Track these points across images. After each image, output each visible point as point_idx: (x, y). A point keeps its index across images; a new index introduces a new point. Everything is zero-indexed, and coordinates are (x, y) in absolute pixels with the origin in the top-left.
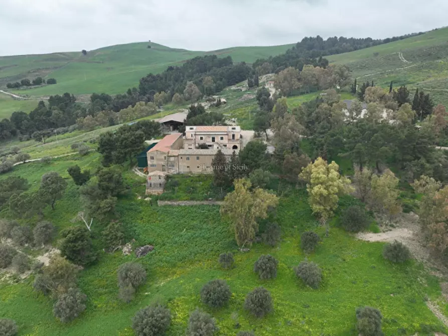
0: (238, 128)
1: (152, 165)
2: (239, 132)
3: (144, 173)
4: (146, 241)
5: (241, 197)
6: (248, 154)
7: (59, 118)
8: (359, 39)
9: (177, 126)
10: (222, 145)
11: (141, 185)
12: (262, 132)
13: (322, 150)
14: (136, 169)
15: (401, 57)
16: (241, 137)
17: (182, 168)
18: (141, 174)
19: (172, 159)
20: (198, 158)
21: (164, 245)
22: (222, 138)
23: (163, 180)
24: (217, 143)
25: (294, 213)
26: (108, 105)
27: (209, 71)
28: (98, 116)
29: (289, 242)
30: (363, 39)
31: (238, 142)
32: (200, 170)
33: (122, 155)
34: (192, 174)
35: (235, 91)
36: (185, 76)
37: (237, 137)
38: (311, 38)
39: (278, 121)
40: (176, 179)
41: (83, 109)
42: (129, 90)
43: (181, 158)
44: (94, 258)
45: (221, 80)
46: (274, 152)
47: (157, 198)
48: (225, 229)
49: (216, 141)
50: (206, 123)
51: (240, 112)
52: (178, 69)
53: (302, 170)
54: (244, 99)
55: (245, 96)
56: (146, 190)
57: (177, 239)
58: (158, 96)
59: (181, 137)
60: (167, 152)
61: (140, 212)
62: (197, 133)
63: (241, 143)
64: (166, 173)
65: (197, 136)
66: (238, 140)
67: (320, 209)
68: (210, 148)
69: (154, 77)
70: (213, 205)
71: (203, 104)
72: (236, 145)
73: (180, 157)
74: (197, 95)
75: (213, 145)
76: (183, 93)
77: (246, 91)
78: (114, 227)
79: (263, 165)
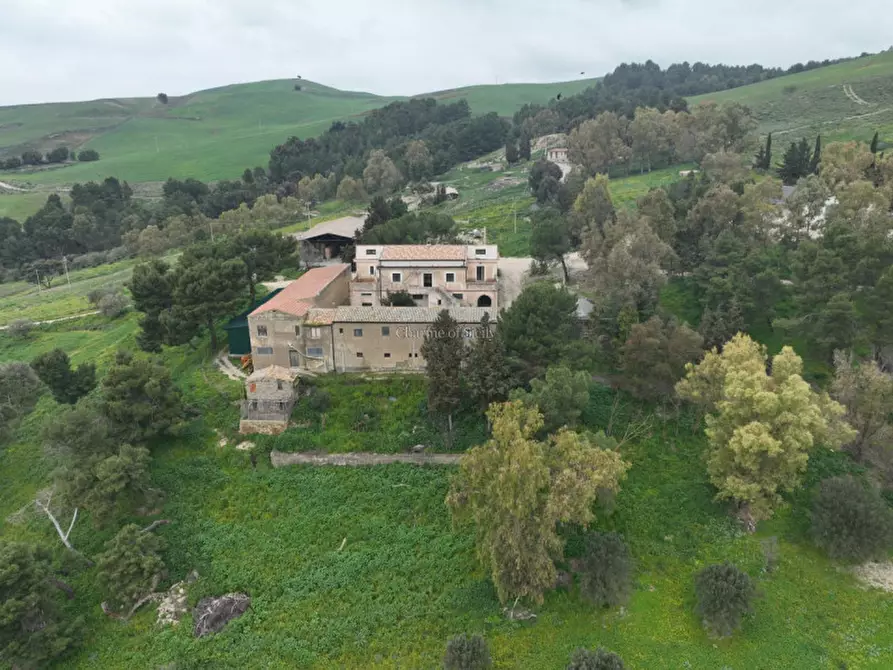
0: (492, 251)
1: (261, 351)
2: (494, 262)
3: (244, 370)
4: (229, 581)
5: (515, 466)
6: (525, 321)
7: (88, 231)
8: (735, 66)
9: (339, 246)
10: (450, 295)
11: (229, 403)
12: (554, 261)
13: (725, 309)
14: (225, 359)
15: (851, 94)
16: (499, 274)
17: (344, 356)
18: (232, 372)
19: (316, 333)
20: (386, 332)
21: (281, 593)
22: (450, 277)
23: (288, 393)
24: (438, 290)
25: (662, 495)
26: (198, 202)
27: (420, 131)
28: (171, 226)
29: (652, 589)
30: (743, 67)
31: (493, 287)
32: (390, 364)
33: (183, 323)
34: (369, 374)
35: (477, 171)
36: (369, 142)
37: (490, 273)
38: (634, 66)
39: (601, 231)
40: (325, 390)
41: (145, 212)
42: (248, 171)
43: (341, 331)
44: (60, 644)
45: (446, 147)
46: (592, 315)
47: (269, 444)
48: (460, 544)
49: (435, 283)
50: (409, 238)
51: (492, 214)
52: (353, 127)
53: (688, 371)
54: (499, 187)
55: (502, 180)
56: (242, 422)
57: (319, 574)
58: (308, 184)
59: (344, 273)
60: (301, 314)
61: (221, 487)
62: (384, 264)
63: (500, 289)
64: (298, 370)
65: (383, 272)
66: (491, 281)
67: (748, 492)
68: (418, 302)
69: (300, 145)
70: (427, 466)
71: (405, 199)
72: (487, 294)
73: (336, 328)
74: (391, 180)
75: (427, 296)
76: (362, 178)
77: (502, 170)
78: (133, 541)
79: (567, 352)
